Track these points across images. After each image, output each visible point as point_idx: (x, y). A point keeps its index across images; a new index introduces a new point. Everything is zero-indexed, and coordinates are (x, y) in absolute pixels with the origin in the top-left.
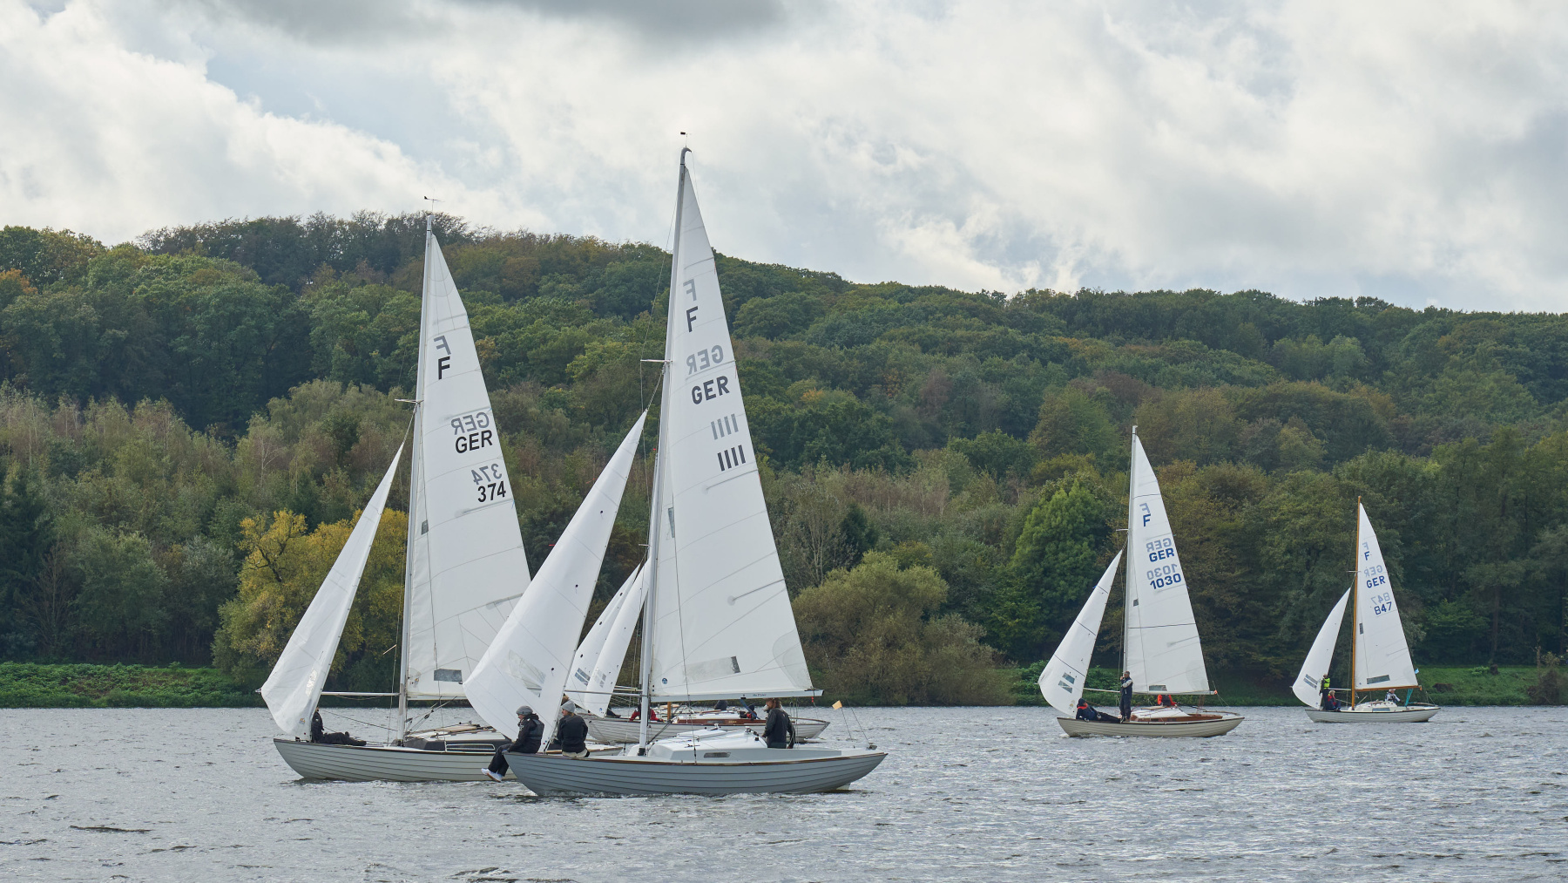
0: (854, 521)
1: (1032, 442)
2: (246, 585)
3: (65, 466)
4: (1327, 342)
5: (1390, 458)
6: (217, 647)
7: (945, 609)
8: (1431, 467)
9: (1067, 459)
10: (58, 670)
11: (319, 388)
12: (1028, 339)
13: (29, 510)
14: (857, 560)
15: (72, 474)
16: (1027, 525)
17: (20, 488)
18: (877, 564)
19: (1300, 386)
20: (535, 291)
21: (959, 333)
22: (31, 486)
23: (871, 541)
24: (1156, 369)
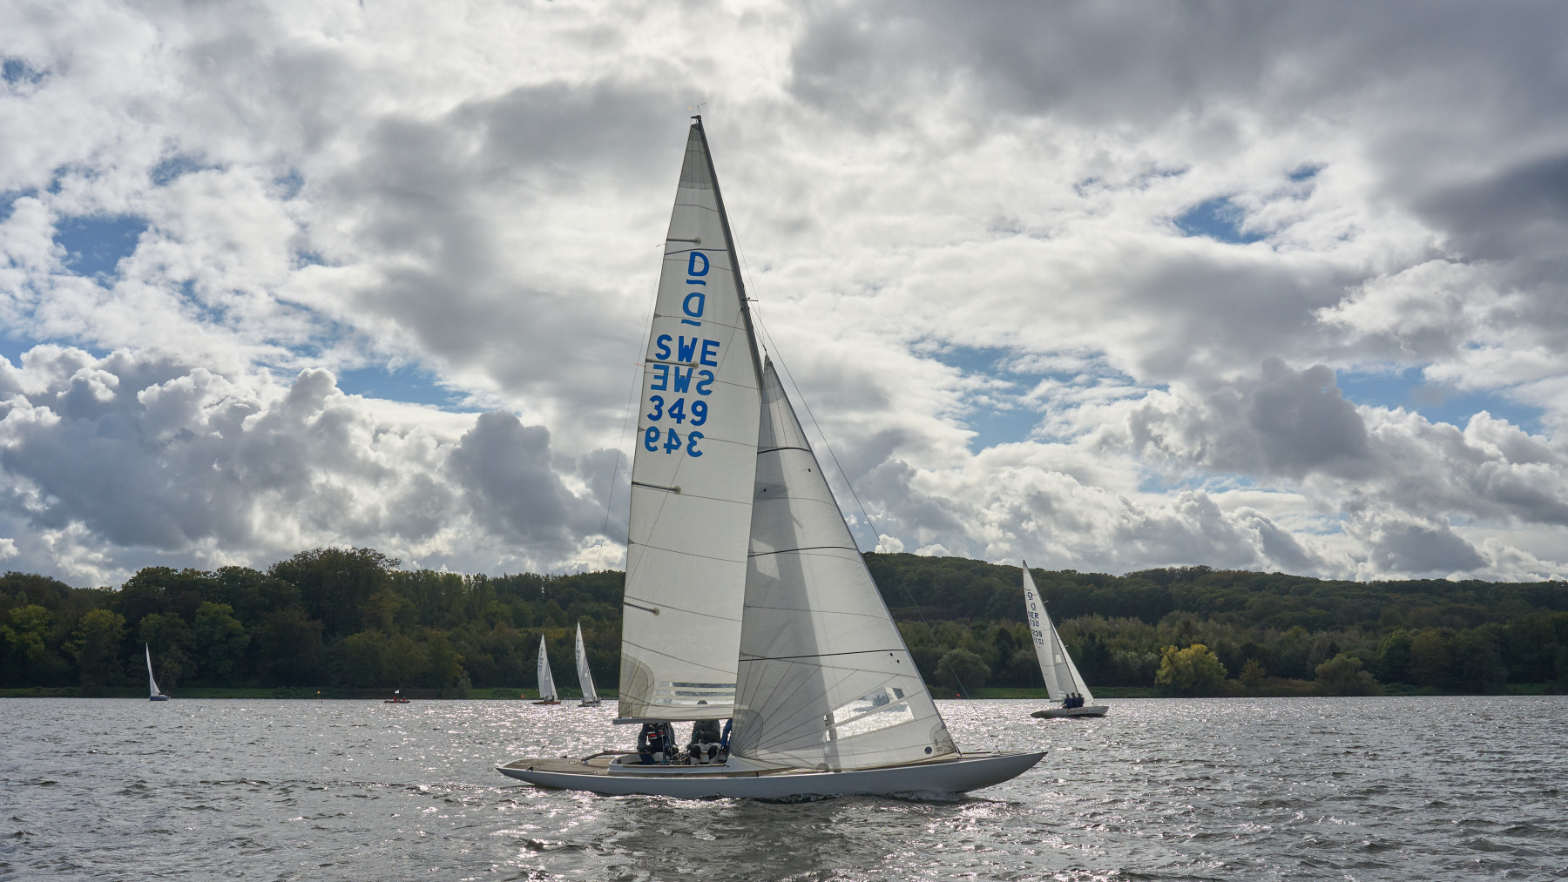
0: (1333, 645)
1: (1380, 622)
2: (1163, 665)
3: (1112, 635)
4: (1465, 592)
5: (1493, 625)
6: (1156, 681)
7: (1361, 670)
8: (1506, 627)
9: (1390, 627)
10: (1113, 689)
11: (1175, 612)
12: (1375, 594)
13: (1102, 647)
14: (1334, 656)
15: (1114, 637)
16: (1385, 646)
17: (1101, 641)
18: (1338, 658)
19: (1458, 605)
20: (1232, 585)
21: (1355, 593)
22: (1103, 640)
23: (1338, 651)
24: (1414, 601)
